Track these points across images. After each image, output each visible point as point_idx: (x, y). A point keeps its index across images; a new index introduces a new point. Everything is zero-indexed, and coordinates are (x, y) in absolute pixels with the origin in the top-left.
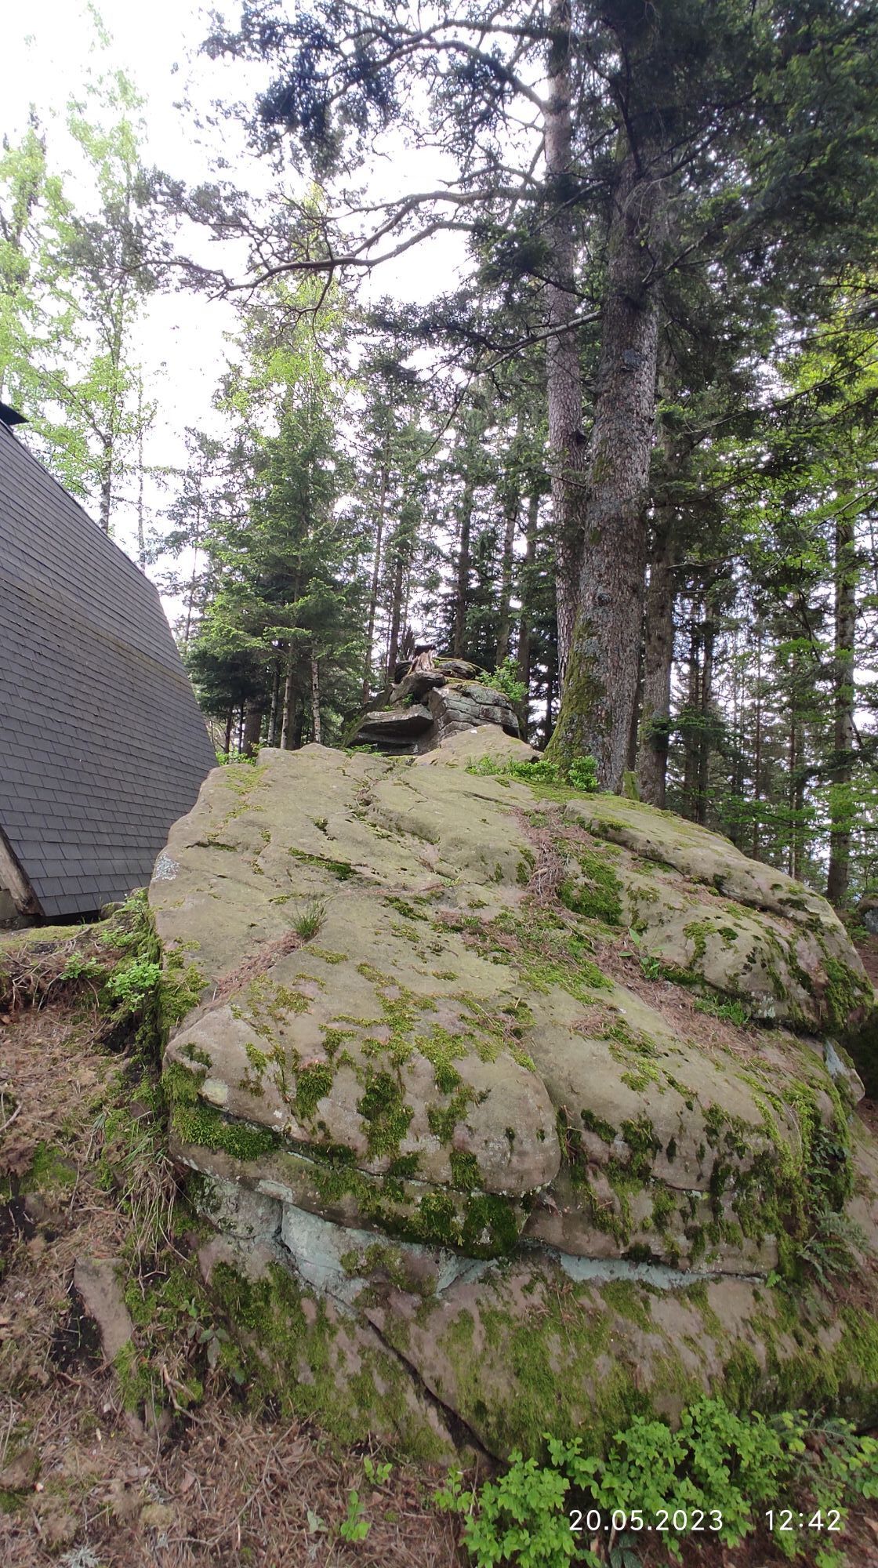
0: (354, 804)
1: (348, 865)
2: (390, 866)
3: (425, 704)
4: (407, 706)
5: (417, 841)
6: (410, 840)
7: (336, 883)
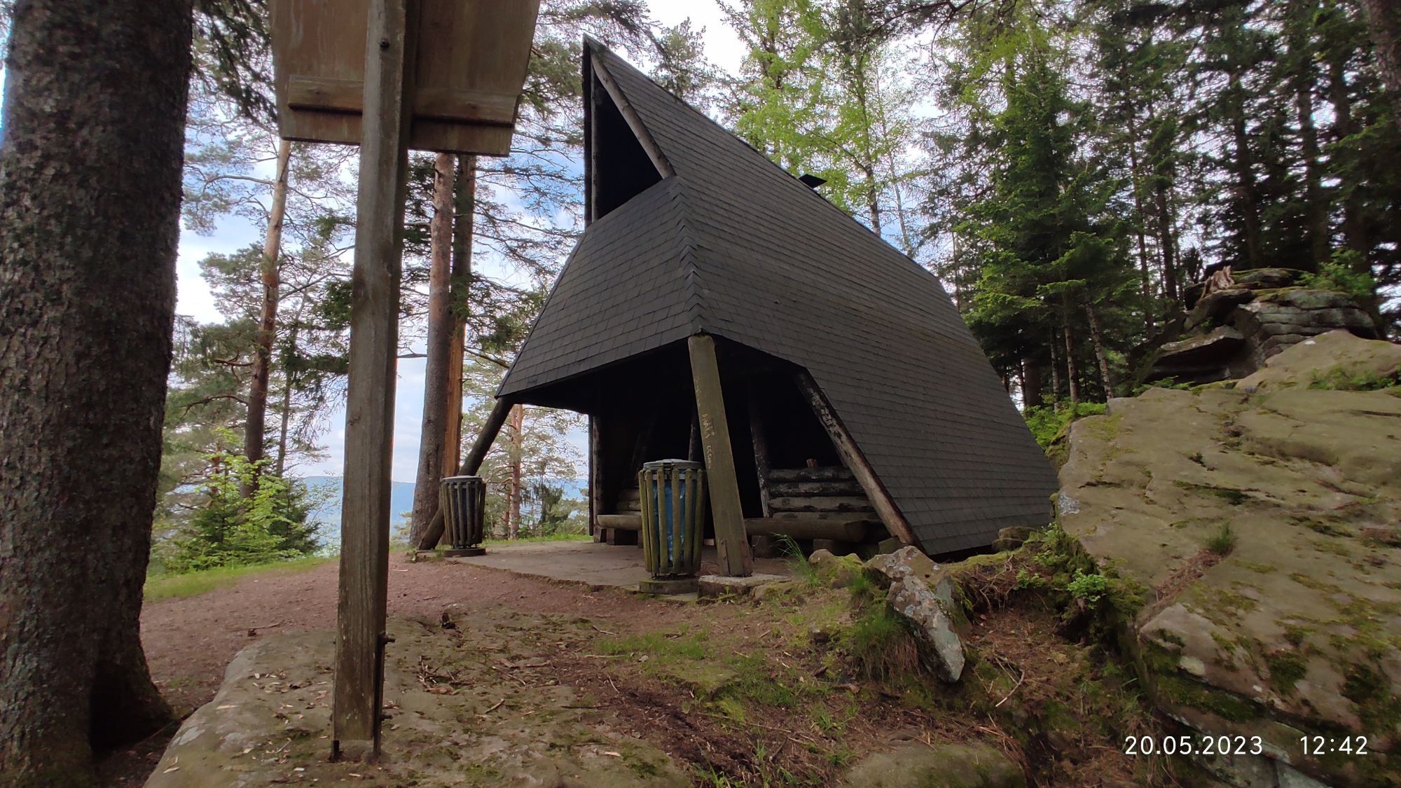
0: (1221, 436)
1: (1238, 491)
2: (1285, 489)
3: (1231, 324)
4: (1208, 331)
5: (1307, 464)
6: (1298, 464)
7: (1231, 507)
